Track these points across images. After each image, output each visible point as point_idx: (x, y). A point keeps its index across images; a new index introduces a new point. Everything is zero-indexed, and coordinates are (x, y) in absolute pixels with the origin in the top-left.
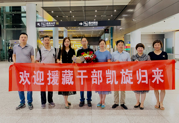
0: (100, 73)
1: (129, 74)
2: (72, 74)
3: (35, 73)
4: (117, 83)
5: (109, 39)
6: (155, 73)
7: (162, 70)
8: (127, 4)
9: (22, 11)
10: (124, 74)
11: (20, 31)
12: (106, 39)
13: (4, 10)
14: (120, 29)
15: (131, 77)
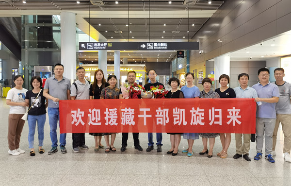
1: (200, 114)
2: (134, 113)
3: (90, 112)
4: (185, 123)
5: (184, 65)
6: (230, 113)
7: (239, 110)
8: (210, 16)
9: (53, 23)
10: (194, 113)
11: (50, 53)
12: (180, 66)
13: (26, 20)
14: (200, 52)
15: (202, 117)
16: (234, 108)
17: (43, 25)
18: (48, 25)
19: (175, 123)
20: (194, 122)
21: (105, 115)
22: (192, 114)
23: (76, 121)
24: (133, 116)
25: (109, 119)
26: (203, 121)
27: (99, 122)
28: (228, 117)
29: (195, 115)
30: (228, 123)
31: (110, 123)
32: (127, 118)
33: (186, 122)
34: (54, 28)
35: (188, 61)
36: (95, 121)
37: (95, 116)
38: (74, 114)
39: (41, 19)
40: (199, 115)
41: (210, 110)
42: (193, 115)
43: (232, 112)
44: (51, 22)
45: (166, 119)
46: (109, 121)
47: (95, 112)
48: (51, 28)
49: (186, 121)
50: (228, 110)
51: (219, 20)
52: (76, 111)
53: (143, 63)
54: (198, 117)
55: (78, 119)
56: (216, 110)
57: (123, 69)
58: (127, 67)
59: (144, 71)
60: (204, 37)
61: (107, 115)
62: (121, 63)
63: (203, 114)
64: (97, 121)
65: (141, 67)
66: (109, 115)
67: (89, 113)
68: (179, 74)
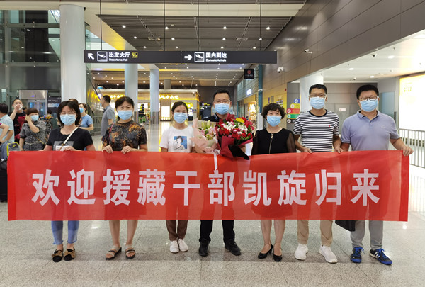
0: (229, 178)
1: (298, 183)
2: (164, 180)
3: (73, 176)
4: (267, 202)
5: (254, 91)
6: (359, 181)
7: (377, 175)
8: (293, 14)
9: (49, 22)
10: (286, 181)
11: (45, 69)
12: (249, 92)
13: (6, 18)
14: (279, 70)
15: (302, 188)
16: (366, 171)
17: (33, 25)
18: (40, 25)
19: (247, 201)
20: (285, 198)
21: (104, 184)
22: (282, 181)
23: (42, 195)
24: (163, 186)
25: (113, 192)
26: (303, 197)
27: (90, 197)
28: (354, 188)
29: (287, 185)
30: (354, 200)
31: (113, 199)
32: (149, 190)
33: (270, 200)
34: (51, 31)
35: (261, 83)
36: (81, 197)
37: (82, 186)
38: (37, 180)
39: (31, 17)
40: (294, 186)
41: (317, 176)
42: (283, 185)
43: (362, 179)
44: (46, 21)
45: (229, 193)
46: (112, 196)
47: (82, 176)
48: (45, 31)
49: (268, 196)
50: (355, 175)
51: (307, 20)
52: (42, 175)
53: (194, 87)
54: (293, 189)
55: (45, 190)
56: (330, 175)
57: (163, 97)
58: (170, 94)
59: (196, 99)
60: (285, 48)
61: (108, 184)
62: (161, 87)
63: (303, 183)
64: (86, 196)
65: (191, 93)
66: (112, 182)
67: (71, 180)
68: (247, 104)
